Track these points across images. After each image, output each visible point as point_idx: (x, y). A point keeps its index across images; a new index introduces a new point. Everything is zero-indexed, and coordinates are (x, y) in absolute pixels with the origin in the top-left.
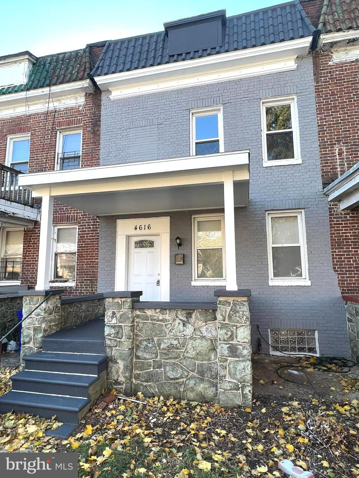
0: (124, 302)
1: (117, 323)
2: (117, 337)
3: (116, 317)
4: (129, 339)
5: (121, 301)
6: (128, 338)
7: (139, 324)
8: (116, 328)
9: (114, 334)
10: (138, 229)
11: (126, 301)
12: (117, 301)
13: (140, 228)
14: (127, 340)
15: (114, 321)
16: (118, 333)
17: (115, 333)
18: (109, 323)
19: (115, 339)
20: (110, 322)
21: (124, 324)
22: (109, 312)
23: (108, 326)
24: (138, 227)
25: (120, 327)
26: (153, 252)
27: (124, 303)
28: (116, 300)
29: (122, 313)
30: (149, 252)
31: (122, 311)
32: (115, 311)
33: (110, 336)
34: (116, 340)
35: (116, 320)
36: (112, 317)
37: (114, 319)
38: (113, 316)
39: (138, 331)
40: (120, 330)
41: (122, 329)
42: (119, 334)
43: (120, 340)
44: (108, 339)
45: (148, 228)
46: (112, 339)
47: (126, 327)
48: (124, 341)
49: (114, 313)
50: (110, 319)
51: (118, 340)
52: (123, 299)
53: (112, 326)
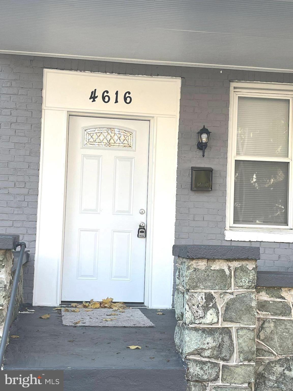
0: (236, 270)
1: (218, 322)
2: (217, 358)
3: (215, 306)
4: (249, 361)
5: (229, 267)
6: (245, 360)
7: (266, 325)
8: (217, 335)
9: (213, 348)
10: (99, 99)
11: (243, 269)
12: (218, 268)
13: (104, 98)
14: (246, 363)
15: (210, 317)
16: (220, 346)
17: (216, 347)
18: (197, 322)
19: (213, 360)
20: (202, 320)
21: (238, 325)
22: (196, 295)
23: (196, 329)
24: (99, 94)
25: (227, 331)
26: (130, 159)
27: (237, 274)
28: (217, 266)
29: (232, 297)
30: (121, 159)
31: (232, 294)
32: (212, 292)
33: (199, 354)
34: (216, 365)
35: (214, 315)
36: (206, 308)
37: (211, 311)
38: (207, 305)
39: (262, 341)
40: (226, 338)
41: (230, 337)
42: (223, 350)
43: (225, 363)
44: (195, 361)
45: (125, 99)
46: (204, 363)
47: (241, 333)
48: (237, 366)
49: (209, 298)
50: (201, 312)
51: (222, 363)
52: (236, 264)
53: (204, 330)
